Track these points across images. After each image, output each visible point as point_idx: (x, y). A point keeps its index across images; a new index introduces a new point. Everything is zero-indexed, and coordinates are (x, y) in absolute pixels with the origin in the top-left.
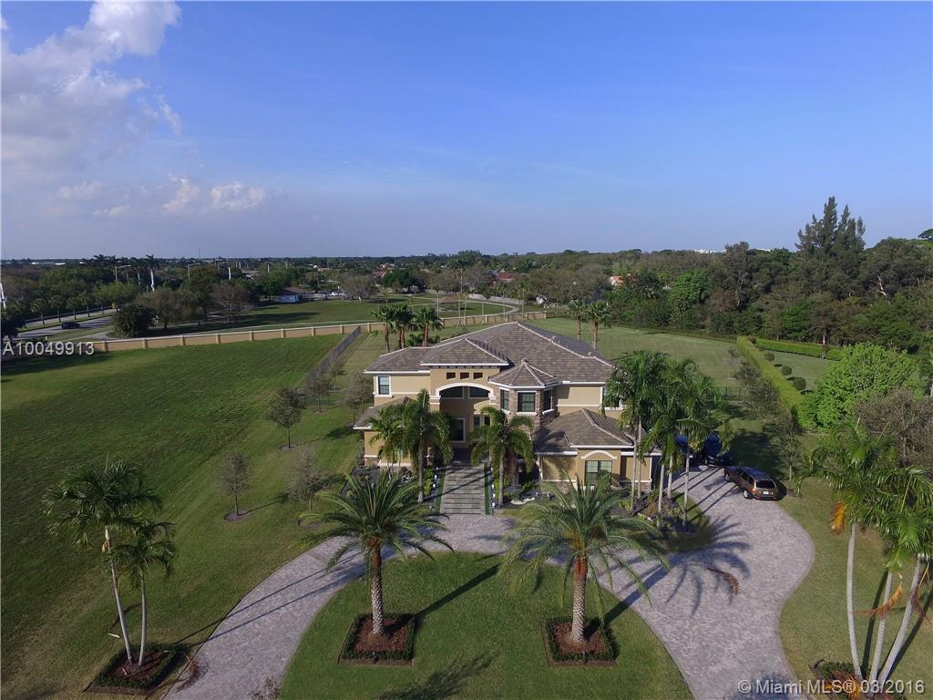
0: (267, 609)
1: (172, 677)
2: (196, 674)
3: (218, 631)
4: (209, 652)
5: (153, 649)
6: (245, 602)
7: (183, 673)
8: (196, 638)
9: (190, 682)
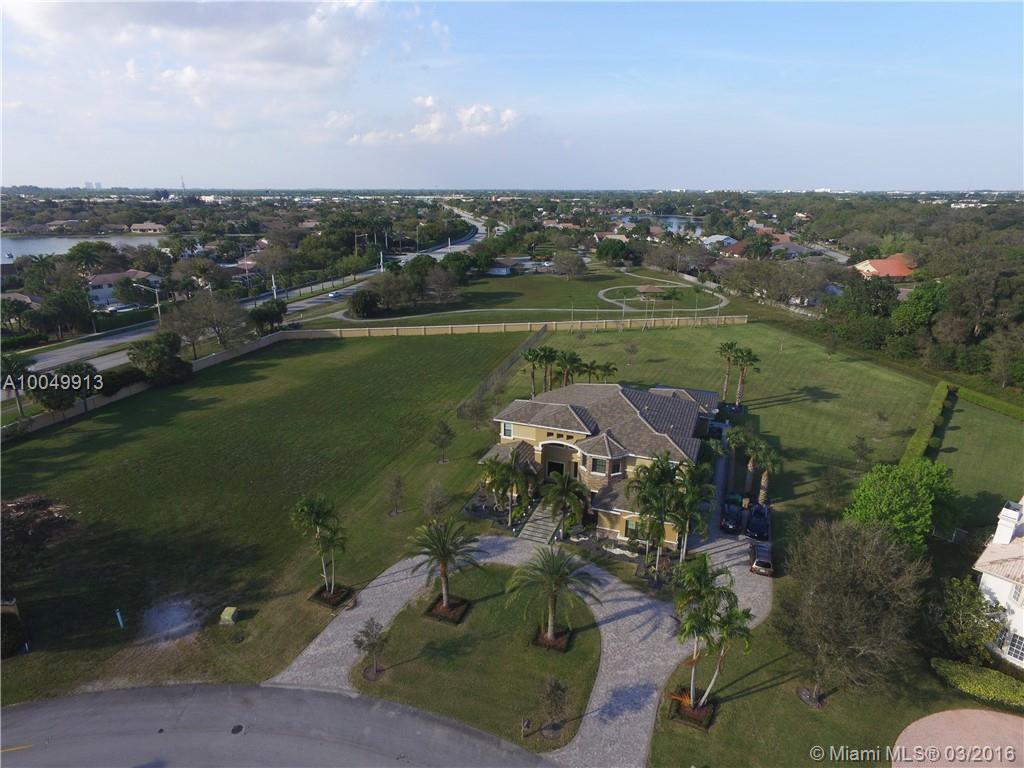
0: (396, 579)
1: (345, 603)
2: (356, 605)
3: (370, 586)
4: (364, 595)
5: (338, 587)
6: (387, 572)
7: (350, 603)
8: (359, 586)
9: (352, 608)
